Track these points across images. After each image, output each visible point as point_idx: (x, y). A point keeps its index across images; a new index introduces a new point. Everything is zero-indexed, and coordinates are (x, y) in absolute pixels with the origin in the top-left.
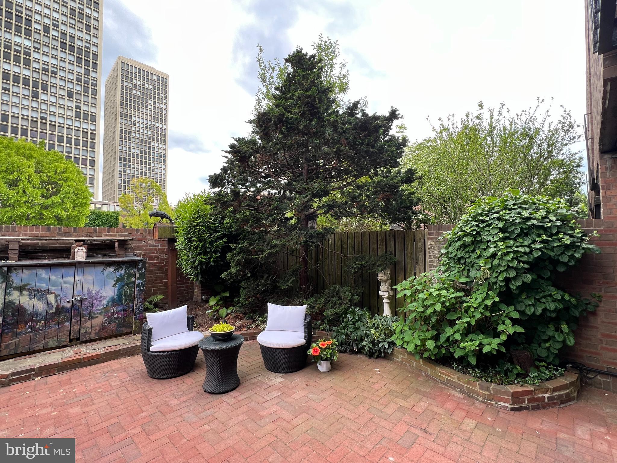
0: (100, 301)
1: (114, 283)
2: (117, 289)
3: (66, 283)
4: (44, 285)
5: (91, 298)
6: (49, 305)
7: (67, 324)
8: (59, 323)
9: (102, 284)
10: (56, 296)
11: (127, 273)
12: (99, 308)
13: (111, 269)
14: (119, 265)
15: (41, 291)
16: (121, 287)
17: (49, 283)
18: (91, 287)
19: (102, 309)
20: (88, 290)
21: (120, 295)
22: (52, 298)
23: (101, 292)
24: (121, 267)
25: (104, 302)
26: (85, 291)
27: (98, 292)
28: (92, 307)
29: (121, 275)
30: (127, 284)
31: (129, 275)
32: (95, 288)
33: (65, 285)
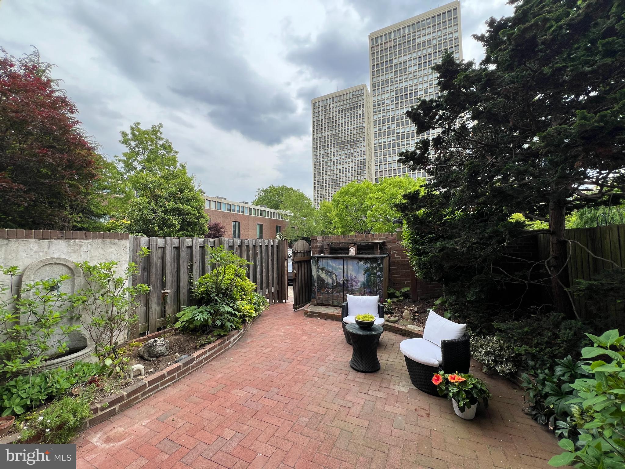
0: (357, 283)
1: (364, 272)
2: (365, 276)
3: (340, 269)
4: (331, 269)
5: (352, 280)
6: (333, 280)
7: (342, 294)
8: (338, 292)
9: (357, 272)
10: (336, 276)
11: (371, 266)
12: (356, 287)
13: (362, 263)
14: (366, 260)
15: (330, 272)
16: (368, 276)
17: (333, 267)
18: (352, 273)
19: (358, 288)
20: (351, 275)
21: (368, 281)
22: (334, 276)
23: (357, 277)
24: (367, 262)
25: (359, 284)
26: (349, 276)
27: (355, 277)
28: (353, 286)
29: (367, 267)
30: (372, 274)
31: (373, 268)
32: (354, 274)
33: (339, 270)
